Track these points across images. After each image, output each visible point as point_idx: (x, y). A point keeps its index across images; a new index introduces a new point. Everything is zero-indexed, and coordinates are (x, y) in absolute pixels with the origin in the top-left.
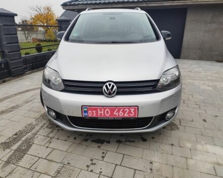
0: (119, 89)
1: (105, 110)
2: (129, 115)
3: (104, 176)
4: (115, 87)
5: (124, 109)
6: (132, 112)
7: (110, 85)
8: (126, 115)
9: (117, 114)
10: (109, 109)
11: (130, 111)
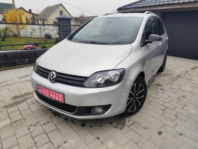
0: (57, 78)
1: (46, 90)
2: (59, 99)
3: (31, 135)
4: (55, 76)
5: (56, 94)
6: (60, 97)
7: (52, 73)
8: (57, 99)
9: (52, 96)
10: (48, 91)
11: (59, 96)
